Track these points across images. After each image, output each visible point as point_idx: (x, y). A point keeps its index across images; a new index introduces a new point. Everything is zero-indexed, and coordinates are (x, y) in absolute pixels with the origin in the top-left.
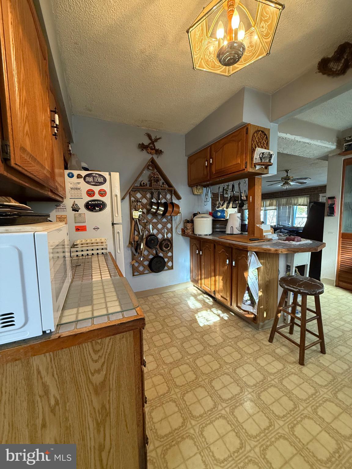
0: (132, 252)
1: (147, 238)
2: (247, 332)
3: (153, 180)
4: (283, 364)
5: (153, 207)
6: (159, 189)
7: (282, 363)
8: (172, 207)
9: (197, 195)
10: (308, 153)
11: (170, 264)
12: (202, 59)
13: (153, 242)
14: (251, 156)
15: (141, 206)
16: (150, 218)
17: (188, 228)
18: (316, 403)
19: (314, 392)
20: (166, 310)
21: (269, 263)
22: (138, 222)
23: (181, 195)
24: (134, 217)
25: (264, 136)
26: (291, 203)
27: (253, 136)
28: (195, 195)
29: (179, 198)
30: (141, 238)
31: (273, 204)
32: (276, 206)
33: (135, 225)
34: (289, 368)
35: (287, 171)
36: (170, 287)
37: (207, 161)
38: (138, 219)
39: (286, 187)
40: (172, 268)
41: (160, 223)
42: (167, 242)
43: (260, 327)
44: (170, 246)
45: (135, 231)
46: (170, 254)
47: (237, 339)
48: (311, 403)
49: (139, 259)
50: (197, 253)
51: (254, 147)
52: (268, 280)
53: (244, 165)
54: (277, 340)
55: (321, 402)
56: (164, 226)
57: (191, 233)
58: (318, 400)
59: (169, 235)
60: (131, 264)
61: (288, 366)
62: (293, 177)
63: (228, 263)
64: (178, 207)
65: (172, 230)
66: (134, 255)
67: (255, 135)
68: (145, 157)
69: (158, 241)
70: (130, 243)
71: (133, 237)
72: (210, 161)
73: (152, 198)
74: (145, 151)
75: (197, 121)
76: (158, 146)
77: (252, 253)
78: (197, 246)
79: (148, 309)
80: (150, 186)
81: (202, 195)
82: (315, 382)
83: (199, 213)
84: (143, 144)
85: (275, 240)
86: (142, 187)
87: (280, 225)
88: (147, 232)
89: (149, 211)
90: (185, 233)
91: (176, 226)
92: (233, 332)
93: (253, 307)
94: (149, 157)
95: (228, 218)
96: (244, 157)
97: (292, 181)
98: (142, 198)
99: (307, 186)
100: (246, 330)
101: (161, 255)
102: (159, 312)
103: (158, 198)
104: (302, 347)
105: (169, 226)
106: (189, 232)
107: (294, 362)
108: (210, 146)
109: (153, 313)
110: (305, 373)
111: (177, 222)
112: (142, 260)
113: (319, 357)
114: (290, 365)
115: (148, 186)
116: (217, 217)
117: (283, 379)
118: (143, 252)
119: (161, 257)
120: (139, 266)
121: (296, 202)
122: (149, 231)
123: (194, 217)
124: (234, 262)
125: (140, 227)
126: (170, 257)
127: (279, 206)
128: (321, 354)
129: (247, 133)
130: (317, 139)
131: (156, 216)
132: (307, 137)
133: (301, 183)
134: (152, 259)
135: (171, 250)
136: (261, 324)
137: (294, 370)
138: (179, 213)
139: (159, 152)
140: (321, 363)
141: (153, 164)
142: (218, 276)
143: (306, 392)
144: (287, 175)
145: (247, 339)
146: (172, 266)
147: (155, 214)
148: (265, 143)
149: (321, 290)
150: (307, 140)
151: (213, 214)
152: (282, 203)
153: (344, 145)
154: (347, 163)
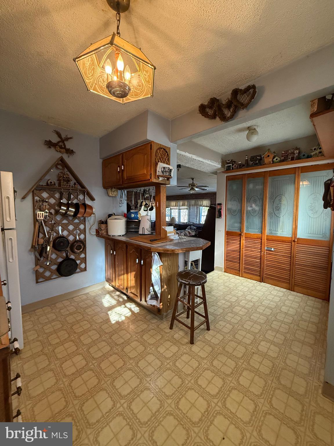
0: (36, 257)
1: (54, 241)
2: (153, 323)
3: (63, 180)
5: (62, 207)
6: (70, 190)
7: (177, 346)
8: (84, 208)
9: (112, 197)
10: (203, 168)
11: (83, 266)
12: (96, 84)
13: (62, 244)
14: (155, 168)
15: (48, 207)
16: (59, 219)
17: (102, 229)
18: (198, 375)
19: (198, 365)
20: (75, 315)
21: (170, 260)
22: (43, 224)
23: (95, 196)
24: (38, 218)
25: (165, 153)
26: (198, 204)
27: (156, 151)
28: (110, 196)
29: (92, 199)
30: (48, 242)
31: (185, 205)
32: (187, 206)
33: (39, 227)
34: (182, 349)
35: (193, 179)
36: (83, 289)
37: (119, 167)
38: (44, 221)
39: (192, 192)
40: (85, 269)
41: (72, 224)
42: (79, 244)
43: (164, 317)
44: (82, 247)
45: (40, 233)
46: (83, 256)
47: (144, 332)
48: (194, 375)
49: (45, 263)
50: (111, 253)
51: (157, 161)
52: (170, 275)
53: (149, 175)
54: (177, 326)
55: (201, 372)
56: (76, 226)
57: (105, 233)
58: (199, 372)
59: (82, 236)
60: (34, 270)
62: (197, 184)
63: (137, 262)
64: (91, 208)
65: (85, 231)
66: (38, 260)
67: (158, 151)
68: (54, 155)
69: (69, 243)
70: (33, 247)
71: (37, 240)
72: (122, 168)
73: (61, 198)
74: (53, 149)
75: (110, 128)
76: (69, 145)
77: (155, 253)
78: (111, 247)
79: (55, 317)
80: (59, 186)
81: (118, 197)
82: (200, 356)
83: (114, 214)
84: (50, 141)
85: (176, 240)
86: (48, 187)
87: (190, 222)
88: (55, 234)
89: (57, 212)
90: (99, 234)
91: (89, 227)
92: (141, 326)
93: (157, 300)
94: (58, 155)
95: (140, 219)
96: (149, 169)
97: (197, 187)
98: (49, 198)
99: (208, 191)
100: (153, 322)
101: (72, 257)
102: (68, 319)
103: (69, 199)
104: (192, 329)
105: (82, 227)
106: (104, 232)
107: (187, 343)
108: (122, 154)
109: (60, 322)
110: (194, 351)
111: (91, 223)
112: (48, 264)
113: (205, 334)
114: (183, 347)
115: (57, 185)
116: (131, 218)
117: (177, 360)
118: (50, 256)
119: (72, 259)
120: (44, 272)
121: (201, 204)
122: (58, 233)
123: (108, 218)
124: (142, 261)
125: (46, 229)
126: (83, 258)
127: (189, 206)
128: (207, 331)
129: (151, 149)
130: (208, 159)
131: (67, 217)
132: (200, 157)
133: (203, 189)
134: (61, 263)
135: (84, 251)
136: (165, 314)
137: (186, 350)
138: (92, 213)
139: (70, 152)
140: (206, 339)
141: (62, 163)
142: (130, 273)
143: (192, 367)
144: (193, 183)
145: (152, 331)
146: (86, 267)
147: (65, 215)
148: (167, 159)
149: (205, 281)
150: (201, 159)
151: (127, 216)
152: (192, 204)
153: (226, 165)
154: (228, 179)
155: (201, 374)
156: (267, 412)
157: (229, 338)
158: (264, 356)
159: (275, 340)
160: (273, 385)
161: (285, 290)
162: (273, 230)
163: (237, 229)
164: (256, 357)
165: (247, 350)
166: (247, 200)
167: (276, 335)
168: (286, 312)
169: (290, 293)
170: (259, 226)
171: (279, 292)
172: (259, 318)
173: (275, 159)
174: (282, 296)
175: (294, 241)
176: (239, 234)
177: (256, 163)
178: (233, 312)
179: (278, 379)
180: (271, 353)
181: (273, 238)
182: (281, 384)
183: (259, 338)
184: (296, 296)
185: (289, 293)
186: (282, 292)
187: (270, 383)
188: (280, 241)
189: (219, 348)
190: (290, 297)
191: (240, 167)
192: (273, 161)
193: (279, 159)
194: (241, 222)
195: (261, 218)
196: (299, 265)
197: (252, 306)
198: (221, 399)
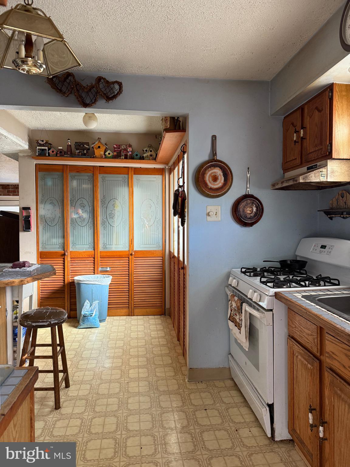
4: (43, 420)
7: (41, 420)
18: (87, 427)
19: (81, 421)
34: (50, 419)
48: (84, 430)
55: (89, 424)
58: (87, 424)
61: (48, 419)
82: (77, 413)
107: (51, 411)
110: (66, 413)
113: (67, 393)
114: (49, 417)
117: (52, 432)
128: (67, 389)
137: (55, 417)
140: (71, 396)
143: (76, 426)
153: (38, 148)
154: (39, 168)
155: (90, 425)
156: (161, 413)
157: (96, 383)
158: (139, 379)
159: (140, 364)
160: (156, 395)
161: (125, 317)
162: (108, 244)
163: (58, 246)
164: (132, 384)
165: (121, 384)
166: (71, 203)
167: (138, 360)
168: (137, 337)
169: (131, 318)
170: (90, 240)
171: (120, 321)
172: (115, 353)
173: (107, 153)
174: (126, 324)
175: (131, 255)
176: (61, 254)
177: (84, 153)
178: (84, 358)
179: (157, 389)
180: (141, 375)
181: (108, 254)
182: (161, 391)
183: (125, 369)
184: (137, 319)
185: (130, 320)
186: (122, 320)
187: (153, 396)
188: (116, 257)
189: (93, 396)
190: (134, 322)
191: (61, 154)
192: (105, 155)
193: (111, 154)
194: (64, 236)
195: (92, 228)
196: (138, 282)
197: (102, 345)
198: (123, 428)
